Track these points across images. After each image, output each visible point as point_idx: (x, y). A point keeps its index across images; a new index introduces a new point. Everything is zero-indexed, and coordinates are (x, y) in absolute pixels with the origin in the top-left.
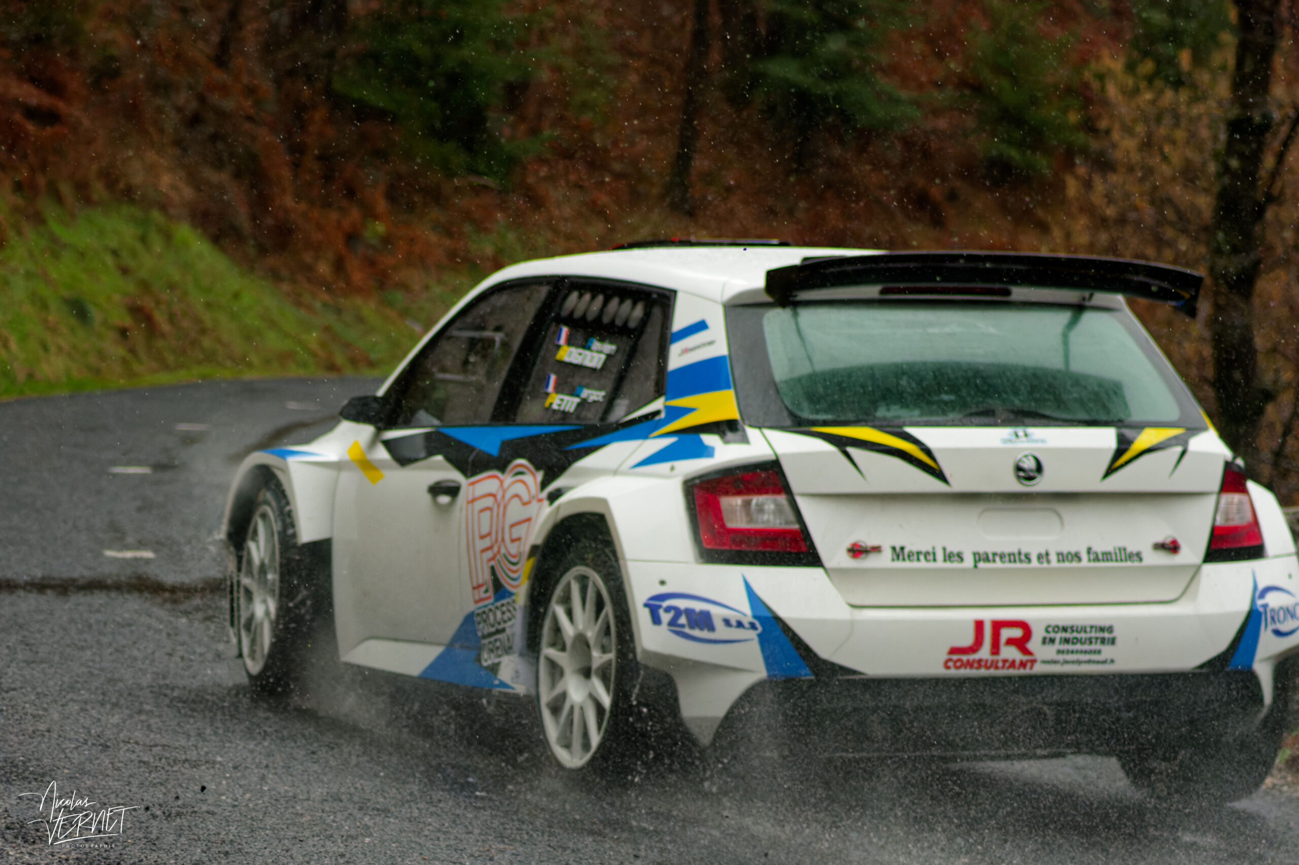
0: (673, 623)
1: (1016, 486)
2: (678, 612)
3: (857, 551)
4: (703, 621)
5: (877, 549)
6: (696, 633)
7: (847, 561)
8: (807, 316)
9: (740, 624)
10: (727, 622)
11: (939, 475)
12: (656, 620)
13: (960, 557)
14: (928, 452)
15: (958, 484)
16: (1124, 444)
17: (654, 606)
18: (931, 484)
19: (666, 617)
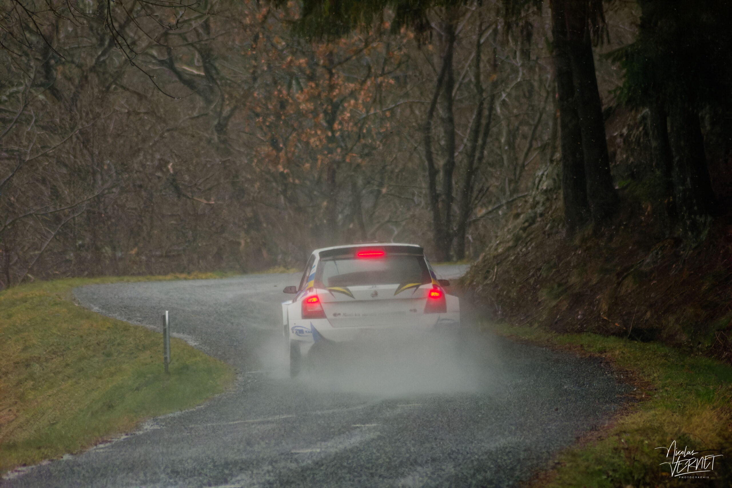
0: (296, 332)
1: (370, 298)
2: (297, 330)
3: (335, 315)
4: (301, 331)
5: (339, 314)
6: (300, 334)
7: (333, 317)
8: (337, 262)
9: (309, 332)
10: (306, 332)
11: (352, 296)
12: (293, 332)
13: (359, 315)
14: (350, 292)
15: (357, 298)
16: (399, 288)
17: (292, 329)
18: (351, 299)
19: (295, 331)
